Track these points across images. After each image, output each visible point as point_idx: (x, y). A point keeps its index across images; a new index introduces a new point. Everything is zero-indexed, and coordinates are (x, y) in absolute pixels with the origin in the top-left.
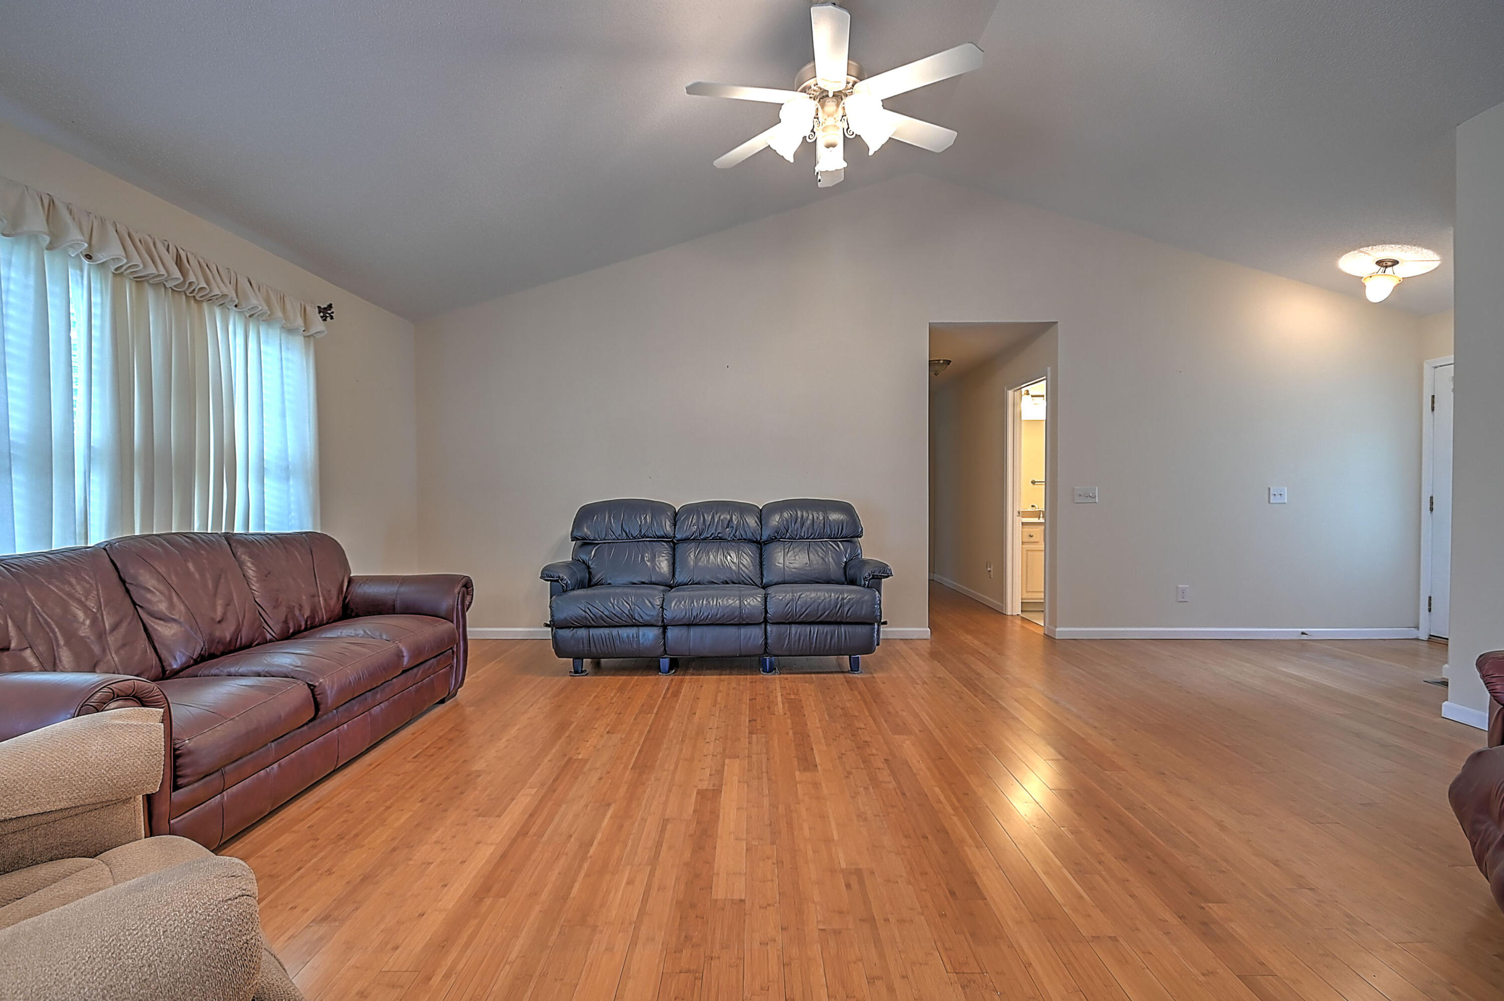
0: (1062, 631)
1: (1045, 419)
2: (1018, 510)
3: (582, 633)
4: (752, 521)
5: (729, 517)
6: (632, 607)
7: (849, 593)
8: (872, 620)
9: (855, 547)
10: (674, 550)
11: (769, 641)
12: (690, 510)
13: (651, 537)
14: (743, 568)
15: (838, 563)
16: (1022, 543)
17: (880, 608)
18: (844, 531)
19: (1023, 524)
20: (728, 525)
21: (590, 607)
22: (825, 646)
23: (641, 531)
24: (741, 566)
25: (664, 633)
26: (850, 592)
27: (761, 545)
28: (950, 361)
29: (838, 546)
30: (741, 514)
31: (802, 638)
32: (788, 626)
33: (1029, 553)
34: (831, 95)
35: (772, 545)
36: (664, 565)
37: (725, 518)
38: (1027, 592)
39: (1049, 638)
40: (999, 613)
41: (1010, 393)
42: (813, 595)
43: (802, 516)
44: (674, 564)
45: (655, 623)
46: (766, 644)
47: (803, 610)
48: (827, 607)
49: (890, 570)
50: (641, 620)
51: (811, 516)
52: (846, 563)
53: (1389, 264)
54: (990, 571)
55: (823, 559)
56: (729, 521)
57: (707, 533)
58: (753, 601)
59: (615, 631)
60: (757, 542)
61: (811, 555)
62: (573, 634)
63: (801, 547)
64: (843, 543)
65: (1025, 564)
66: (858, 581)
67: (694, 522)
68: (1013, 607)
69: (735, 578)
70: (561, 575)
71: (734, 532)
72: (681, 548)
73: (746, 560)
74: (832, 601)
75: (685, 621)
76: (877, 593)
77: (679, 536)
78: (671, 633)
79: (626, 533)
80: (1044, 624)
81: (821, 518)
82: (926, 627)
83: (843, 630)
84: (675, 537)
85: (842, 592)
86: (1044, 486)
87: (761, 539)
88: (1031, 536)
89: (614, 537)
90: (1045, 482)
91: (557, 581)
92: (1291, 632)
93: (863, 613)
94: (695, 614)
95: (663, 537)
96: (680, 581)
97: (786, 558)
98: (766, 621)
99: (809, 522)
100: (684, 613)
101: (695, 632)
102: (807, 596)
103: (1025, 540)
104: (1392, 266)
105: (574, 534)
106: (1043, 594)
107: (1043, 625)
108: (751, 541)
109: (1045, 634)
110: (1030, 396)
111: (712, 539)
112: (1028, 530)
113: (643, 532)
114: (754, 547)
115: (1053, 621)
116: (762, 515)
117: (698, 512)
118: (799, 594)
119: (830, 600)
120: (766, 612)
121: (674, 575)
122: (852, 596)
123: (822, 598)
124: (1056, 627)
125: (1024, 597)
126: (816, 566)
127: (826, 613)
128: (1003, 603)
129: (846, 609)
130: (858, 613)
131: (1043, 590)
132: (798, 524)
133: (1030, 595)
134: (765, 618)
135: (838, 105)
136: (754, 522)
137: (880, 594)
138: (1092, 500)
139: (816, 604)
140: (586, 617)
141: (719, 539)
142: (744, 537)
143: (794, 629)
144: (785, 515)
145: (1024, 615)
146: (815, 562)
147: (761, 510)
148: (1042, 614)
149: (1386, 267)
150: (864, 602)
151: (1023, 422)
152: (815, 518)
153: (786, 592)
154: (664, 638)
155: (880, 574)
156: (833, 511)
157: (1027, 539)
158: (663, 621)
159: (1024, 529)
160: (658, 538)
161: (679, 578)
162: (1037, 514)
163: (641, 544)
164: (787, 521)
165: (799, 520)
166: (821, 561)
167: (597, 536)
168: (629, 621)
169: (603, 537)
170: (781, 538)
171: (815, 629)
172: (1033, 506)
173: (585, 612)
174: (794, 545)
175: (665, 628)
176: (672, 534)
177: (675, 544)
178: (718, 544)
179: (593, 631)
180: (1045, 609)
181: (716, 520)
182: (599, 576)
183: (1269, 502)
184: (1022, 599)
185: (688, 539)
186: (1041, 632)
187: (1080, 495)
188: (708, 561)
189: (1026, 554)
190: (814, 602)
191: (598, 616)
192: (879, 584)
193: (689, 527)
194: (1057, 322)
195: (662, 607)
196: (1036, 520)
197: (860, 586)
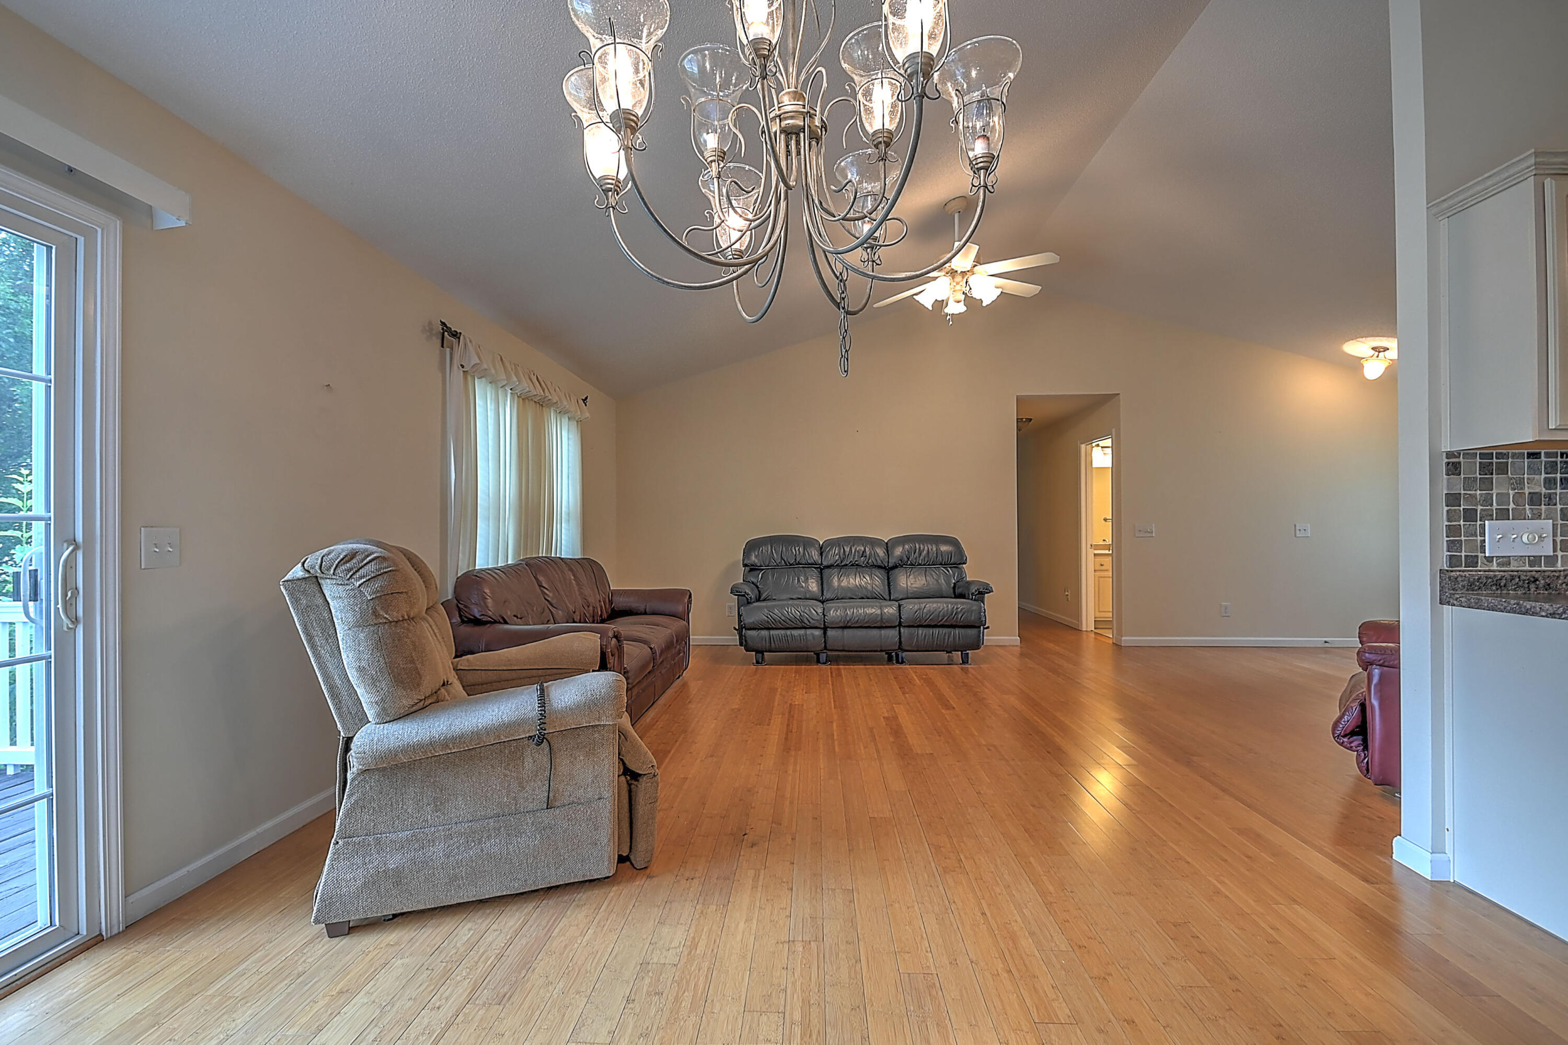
0: (1127, 640)
1: (1111, 466)
2: (1090, 543)
3: (764, 633)
4: (880, 552)
5: (863, 549)
6: (802, 614)
7: (961, 605)
8: (978, 624)
9: (961, 572)
10: (821, 574)
11: (902, 639)
12: (832, 543)
13: (804, 564)
14: (876, 588)
15: (948, 583)
16: (1095, 570)
17: (985, 615)
18: (953, 558)
19: (1095, 555)
20: (863, 554)
21: (771, 613)
22: (944, 643)
23: (796, 559)
24: (874, 586)
25: (825, 633)
26: (962, 603)
27: (888, 570)
28: (1031, 419)
29: (948, 571)
30: (872, 546)
31: (927, 638)
32: (916, 629)
33: (1101, 579)
34: (959, 272)
35: (897, 570)
36: (813, 586)
37: (861, 550)
38: (1099, 612)
39: (1117, 646)
40: (1077, 630)
41: (1083, 446)
42: (935, 605)
43: (920, 548)
44: (822, 584)
45: (819, 626)
46: (900, 642)
47: (928, 616)
48: (945, 614)
49: (991, 588)
50: (808, 624)
51: (926, 548)
52: (954, 584)
53: (1382, 350)
54: (1067, 595)
55: (937, 581)
56: (863, 552)
57: (847, 561)
58: (890, 610)
59: (788, 632)
60: (884, 568)
61: (928, 578)
62: (758, 635)
63: (919, 572)
64: (953, 569)
65: (1097, 589)
66: (967, 595)
67: (836, 552)
68: (1088, 623)
69: (869, 595)
70: (747, 591)
71: (867, 560)
72: (826, 572)
73: (877, 581)
74: (950, 610)
75: (841, 625)
76: (982, 604)
77: (825, 563)
78: (830, 633)
79: (784, 561)
80: (1113, 636)
81: (934, 549)
82: (1016, 636)
83: (957, 632)
84: (822, 564)
85: (956, 603)
86: (1111, 523)
87: (888, 565)
88: (1102, 565)
89: (775, 564)
90: (1112, 519)
91: (744, 596)
92: (1318, 641)
93: (973, 618)
94: (848, 619)
95: (813, 564)
96: (827, 597)
97: (908, 581)
98: (900, 625)
99: (925, 552)
100: (840, 618)
101: (847, 632)
102: (930, 606)
103: (1097, 569)
104: (1384, 351)
105: (745, 562)
106: (1111, 614)
107: (1111, 637)
108: (879, 567)
109: (1113, 643)
110: (1100, 448)
111: (851, 565)
112: (1099, 559)
113: (798, 560)
114: (882, 571)
115: (1120, 633)
116: (888, 547)
117: (839, 545)
118: (924, 605)
119: (948, 609)
120: (900, 618)
121: (822, 594)
122: (964, 606)
123: (942, 608)
124: (1122, 637)
125: (1096, 616)
126: (931, 586)
127: (946, 618)
128: (1078, 621)
129: (960, 616)
130: (969, 618)
131: (1111, 610)
132: (917, 554)
133: (1103, 614)
134: (900, 622)
135: (963, 278)
136: (882, 552)
137: (984, 604)
138: (1150, 535)
139: (937, 612)
140: (768, 622)
141: (856, 565)
142: (875, 564)
143: (920, 631)
144: (907, 547)
145: (1096, 631)
146: (931, 583)
147: (887, 543)
148: (1111, 631)
149: (1379, 352)
150: (973, 610)
151: (1094, 470)
152: (930, 549)
153: (915, 603)
154: (825, 637)
155: (982, 592)
156: (943, 544)
157: (1098, 567)
158: (824, 624)
159: (1096, 560)
160: (810, 564)
161: (827, 595)
162: (1107, 547)
163: (796, 569)
164: (908, 552)
165: (917, 551)
166: (935, 582)
167: (762, 564)
168: (800, 624)
169: (767, 563)
170: (904, 565)
171: (936, 631)
172: (1104, 540)
173: (767, 617)
174: (914, 570)
175: (825, 629)
176: (820, 562)
177: (822, 570)
178: (855, 570)
179: (772, 632)
180: (1113, 626)
181: (853, 551)
182: (766, 593)
183: (1295, 536)
184: (1095, 618)
185: (833, 565)
186: (1111, 642)
187: (1140, 531)
188: (849, 583)
189: (1098, 582)
190: (936, 610)
191: (777, 620)
192: (983, 598)
193: (833, 556)
194: (1119, 394)
195: (823, 614)
196: (1107, 552)
197: (969, 599)
